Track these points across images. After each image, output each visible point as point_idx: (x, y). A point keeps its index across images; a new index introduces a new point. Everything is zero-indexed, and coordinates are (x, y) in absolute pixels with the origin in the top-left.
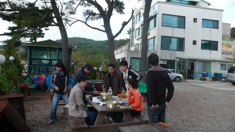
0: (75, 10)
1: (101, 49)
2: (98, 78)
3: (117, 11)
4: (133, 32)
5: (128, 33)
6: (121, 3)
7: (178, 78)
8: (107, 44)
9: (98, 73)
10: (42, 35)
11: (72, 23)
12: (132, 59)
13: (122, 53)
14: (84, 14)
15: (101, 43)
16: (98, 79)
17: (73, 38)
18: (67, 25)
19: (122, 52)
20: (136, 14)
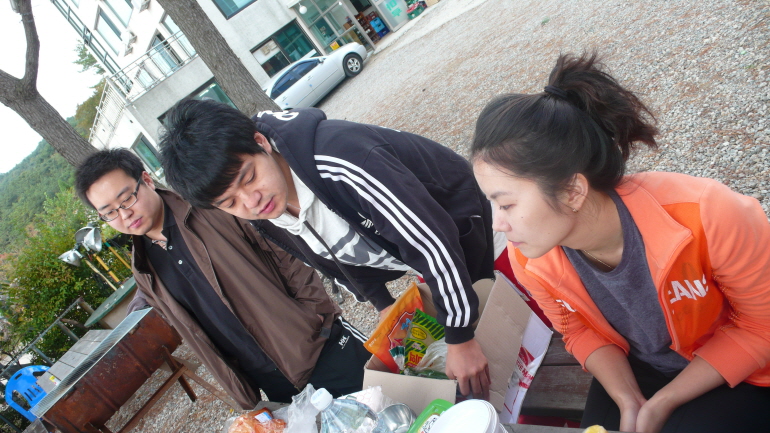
1: (45, 178)
2: (114, 283)
4: (93, 41)
5: (82, 66)
7: (350, 60)
8: (50, 152)
9: (96, 263)
15: (31, 162)
16: (117, 286)
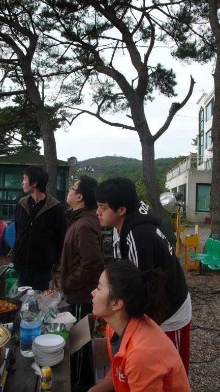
0: (80, 95)
3: (163, 91)
4: (202, 137)
6: (168, 72)
10: (37, 150)
11: (73, 119)
12: (199, 187)
13: (179, 176)
14: (94, 98)
17: (104, 157)
18: (65, 125)
19: (179, 174)
20: (205, 104)
